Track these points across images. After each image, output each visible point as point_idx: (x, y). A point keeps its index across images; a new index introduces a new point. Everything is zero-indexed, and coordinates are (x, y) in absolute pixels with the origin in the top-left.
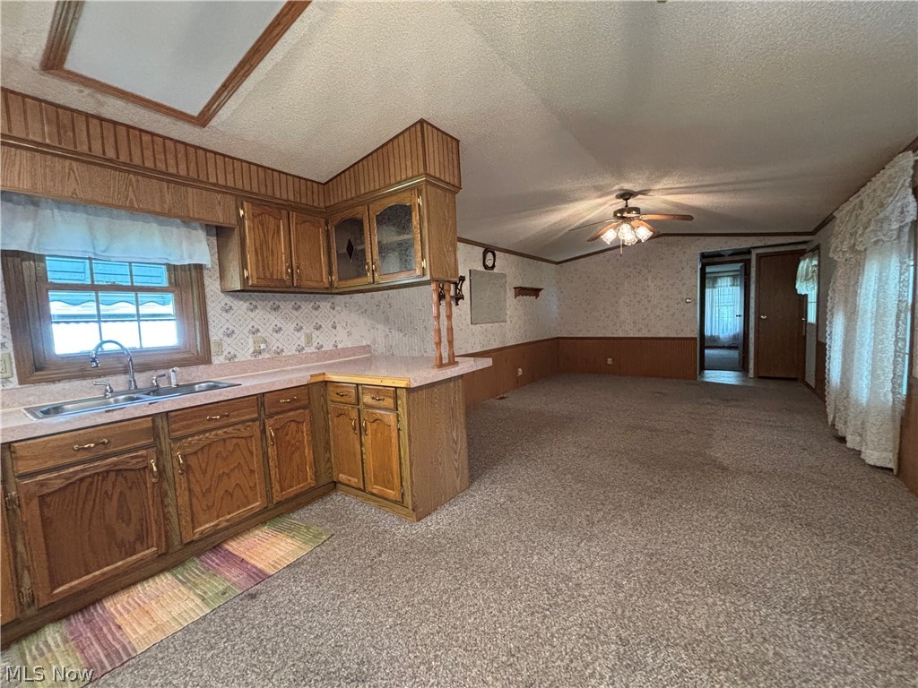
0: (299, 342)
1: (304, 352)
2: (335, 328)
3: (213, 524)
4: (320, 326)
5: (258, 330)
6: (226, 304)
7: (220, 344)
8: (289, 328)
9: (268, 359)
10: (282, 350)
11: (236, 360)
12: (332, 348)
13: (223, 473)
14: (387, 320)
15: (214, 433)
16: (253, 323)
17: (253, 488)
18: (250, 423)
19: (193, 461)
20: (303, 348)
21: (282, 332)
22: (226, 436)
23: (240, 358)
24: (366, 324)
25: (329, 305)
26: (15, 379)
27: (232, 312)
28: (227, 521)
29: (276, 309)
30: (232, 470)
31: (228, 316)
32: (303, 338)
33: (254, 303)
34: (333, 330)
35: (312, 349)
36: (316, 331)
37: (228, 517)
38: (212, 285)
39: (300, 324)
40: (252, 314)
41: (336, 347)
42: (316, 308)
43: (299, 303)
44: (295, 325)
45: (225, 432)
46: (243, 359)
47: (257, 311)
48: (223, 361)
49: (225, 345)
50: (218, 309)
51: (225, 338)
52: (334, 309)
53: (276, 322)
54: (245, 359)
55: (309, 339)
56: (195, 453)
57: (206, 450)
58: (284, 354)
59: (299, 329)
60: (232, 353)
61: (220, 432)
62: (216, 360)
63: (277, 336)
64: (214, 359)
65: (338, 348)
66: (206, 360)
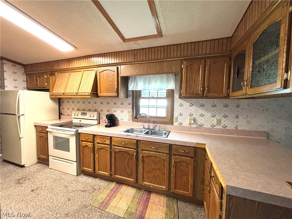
0: (213, 122)
1: (215, 127)
2: (238, 118)
3: (148, 184)
4: (227, 116)
5: (193, 114)
6: (181, 103)
7: (177, 118)
8: (208, 115)
9: (195, 127)
10: (203, 125)
11: (182, 125)
12: (234, 128)
13: (154, 168)
15: (152, 153)
16: (191, 112)
17: (164, 180)
18: (165, 154)
19: (145, 159)
20: (215, 126)
21: (204, 117)
22: (156, 156)
23: (184, 125)
25: (235, 105)
26: (131, 121)
27: (183, 106)
28: (153, 186)
29: (202, 106)
30: (157, 169)
31: (181, 108)
32: (215, 121)
33: (192, 103)
34: (236, 119)
35: (220, 127)
36: (224, 118)
37: (154, 185)
38: (176, 96)
39: (215, 114)
40: (191, 108)
42: (226, 106)
43: (215, 104)
45: (156, 154)
46: (185, 125)
47: (193, 107)
48: (177, 125)
49: (179, 119)
50: (178, 105)
51: (179, 116)
52: (238, 107)
53: (202, 112)
54: (186, 126)
55: (219, 121)
56: (146, 157)
57: (149, 157)
58: (204, 127)
59: (214, 116)
60: (181, 122)
61: (154, 153)
62: (175, 124)
63: (201, 118)
64: (174, 123)
65: (238, 129)
66: (172, 123)
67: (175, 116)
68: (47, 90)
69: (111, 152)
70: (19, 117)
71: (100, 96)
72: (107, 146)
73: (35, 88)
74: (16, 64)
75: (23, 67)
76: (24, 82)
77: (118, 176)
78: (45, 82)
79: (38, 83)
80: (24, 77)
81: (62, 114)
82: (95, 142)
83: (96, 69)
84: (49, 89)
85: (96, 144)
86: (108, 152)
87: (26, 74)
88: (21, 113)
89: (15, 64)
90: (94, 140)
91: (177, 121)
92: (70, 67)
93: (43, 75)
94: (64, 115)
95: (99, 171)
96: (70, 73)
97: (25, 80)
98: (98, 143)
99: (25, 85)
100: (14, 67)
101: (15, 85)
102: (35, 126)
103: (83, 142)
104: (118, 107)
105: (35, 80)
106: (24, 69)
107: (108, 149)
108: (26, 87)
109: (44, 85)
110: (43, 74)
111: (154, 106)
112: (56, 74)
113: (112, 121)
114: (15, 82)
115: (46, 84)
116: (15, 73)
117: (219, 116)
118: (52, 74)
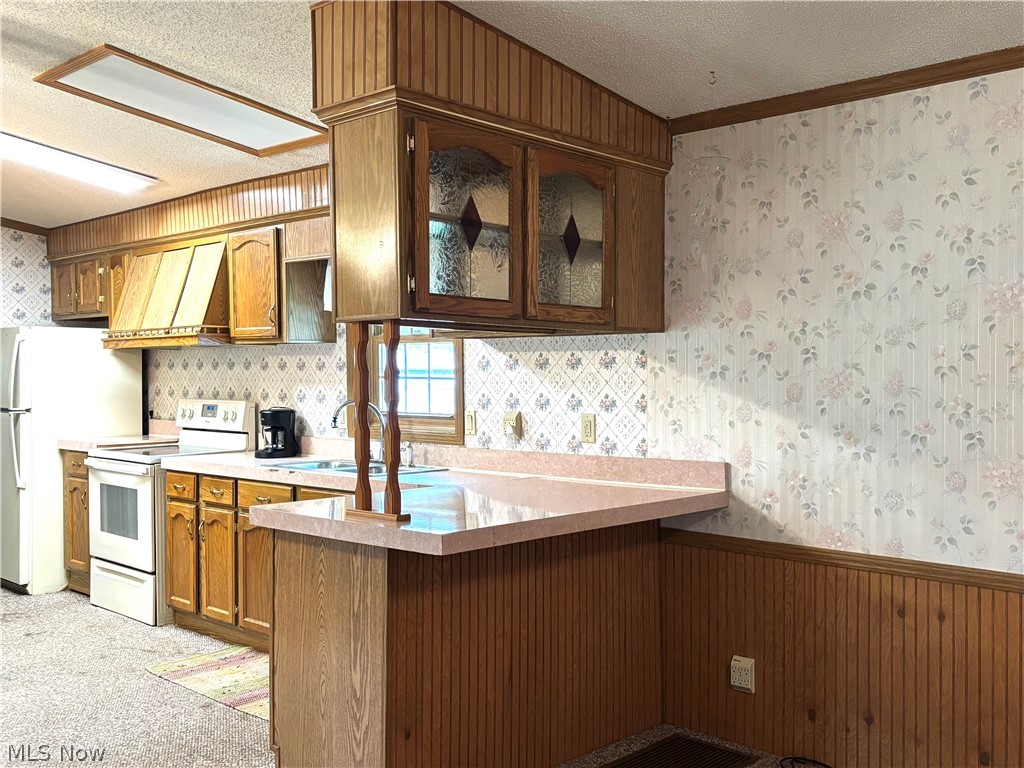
0: (573, 431)
1: (582, 452)
2: (644, 409)
4: (613, 403)
5: (518, 401)
6: (484, 358)
7: (474, 419)
8: (560, 401)
9: (525, 453)
10: (548, 442)
11: (491, 446)
12: (635, 454)
14: (792, 401)
16: (511, 389)
20: (580, 445)
21: (548, 411)
23: (495, 444)
24: (722, 407)
25: (635, 355)
26: (346, 435)
27: (489, 369)
29: (543, 365)
31: (483, 375)
32: (580, 425)
33: (514, 354)
34: (640, 414)
35: (595, 450)
36: (604, 413)
39: (578, 395)
40: (512, 374)
41: (644, 453)
42: (608, 364)
43: (578, 354)
44: (569, 396)
47: (518, 369)
48: (477, 445)
49: (479, 422)
50: (475, 365)
51: (480, 410)
52: (643, 365)
53: (542, 390)
54: (500, 447)
55: (591, 426)
58: (549, 450)
59: (575, 406)
60: (487, 434)
62: (471, 441)
63: (542, 414)
64: (467, 438)
65: (649, 456)
66: (459, 439)
67: (469, 410)
68: (102, 322)
69: (236, 533)
70: (17, 417)
71: (235, 339)
72: (226, 512)
73: (72, 314)
74: (22, 233)
75: (44, 238)
76: (45, 293)
77: (252, 621)
78: (98, 290)
79: (79, 296)
80: (44, 277)
81: (155, 414)
82: (201, 500)
83: (223, 237)
84: (106, 318)
85: (203, 508)
86: (230, 534)
87: (52, 264)
88: (22, 406)
89: (18, 232)
90: (198, 496)
91: (476, 431)
92: (161, 235)
93: (93, 265)
94: (160, 418)
95: (209, 608)
96: (160, 254)
97: (49, 285)
98: (209, 504)
99: (46, 304)
100: (17, 244)
101: (18, 306)
102: (62, 452)
103: (173, 503)
104: (309, 382)
105: (73, 286)
106: (45, 247)
107: (230, 522)
108: (49, 310)
109: (95, 304)
110: (92, 259)
111: (420, 371)
112: (126, 259)
113: (280, 435)
114: (18, 296)
115: (101, 298)
116: (19, 264)
117: (591, 406)
118: (116, 262)
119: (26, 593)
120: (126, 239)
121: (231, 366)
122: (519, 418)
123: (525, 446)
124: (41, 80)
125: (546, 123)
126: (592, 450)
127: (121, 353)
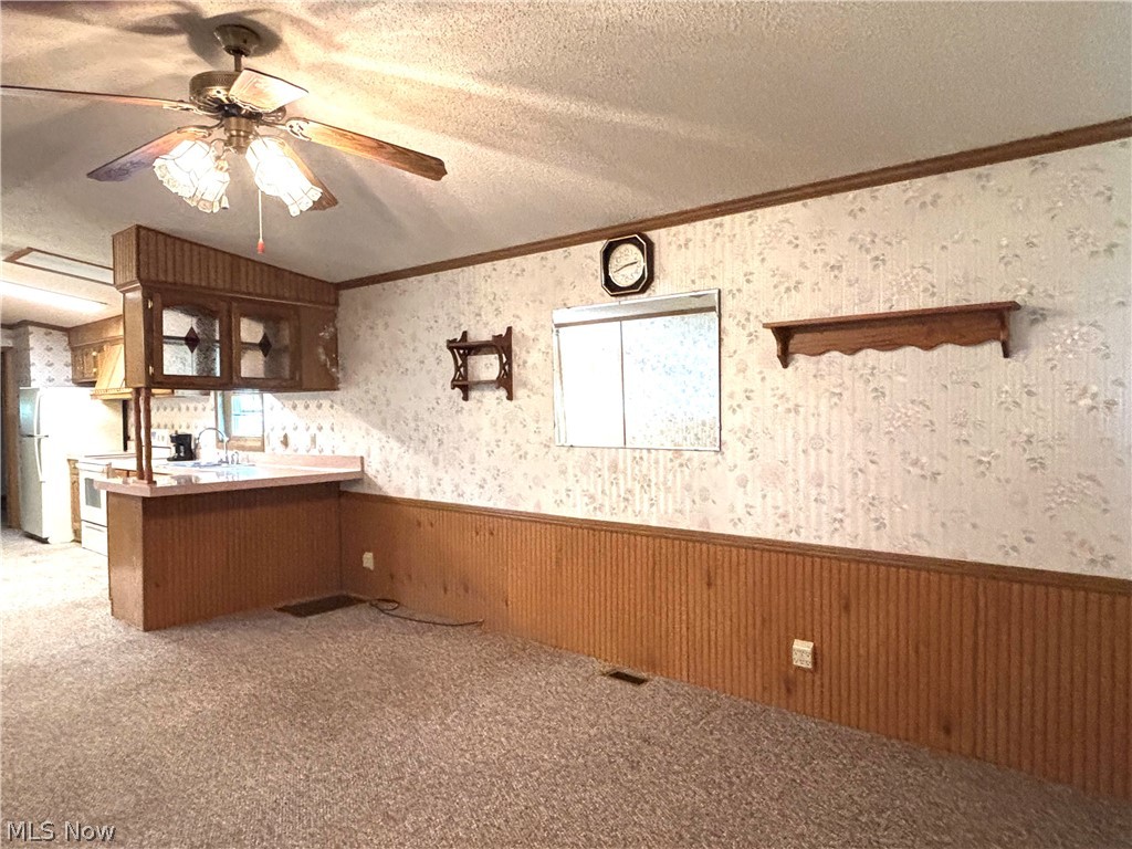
0: (307, 442)
1: (310, 453)
2: (333, 430)
4: (322, 428)
5: (285, 427)
6: (271, 404)
7: (269, 437)
8: (302, 426)
10: (298, 448)
11: (275, 452)
12: (330, 454)
21: (297, 432)
23: (277, 450)
24: (360, 427)
25: (329, 402)
27: (274, 410)
29: (295, 407)
33: (284, 402)
34: (332, 433)
36: (319, 433)
39: (308, 423)
42: (319, 407)
44: (305, 424)
47: (285, 409)
49: (271, 439)
51: (271, 433)
52: (332, 407)
53: (294, 421)
55: (314, 440)
58: (298, 453)
59: (308, 429)
62: (267, 450)
63: (295, 434)
64: (266, 448)
65: (335, 454)
66: (262, 449)
67: (266, 433)
68: (92, 384)
70: (39, 440)
73: (80, 379)
75: (66, 334)
76: (67, 366)
78: (93, 365)
79: (84, 369)
80: (68, 357)
84: (95, 382)
87: (71, 349)
88: (43, 433)
91: (269, 444)
93: (90, 351)
97: (70, 361)
99: (69, 372)
100: (48, 338)
101: (50, 374)
102: (69, 460)
105: (81, 362)
106: (66, 339)
108: (70, 377)
109: (91, 374)
110: (90, 347)
112: (105, 347)
113: (182, 448)
114: (50, 369)
115: (95, 370)
116: (50, 349)
117: (314, 430)
118: (100, 350)
119: (47, 543)
120: (104, 336)
121: (165, 409)
122: (285, 437)
123: (289, 451)
124: (6, 260)
125: (244, 289)
126: (315, 452)
127: (108, 402)
